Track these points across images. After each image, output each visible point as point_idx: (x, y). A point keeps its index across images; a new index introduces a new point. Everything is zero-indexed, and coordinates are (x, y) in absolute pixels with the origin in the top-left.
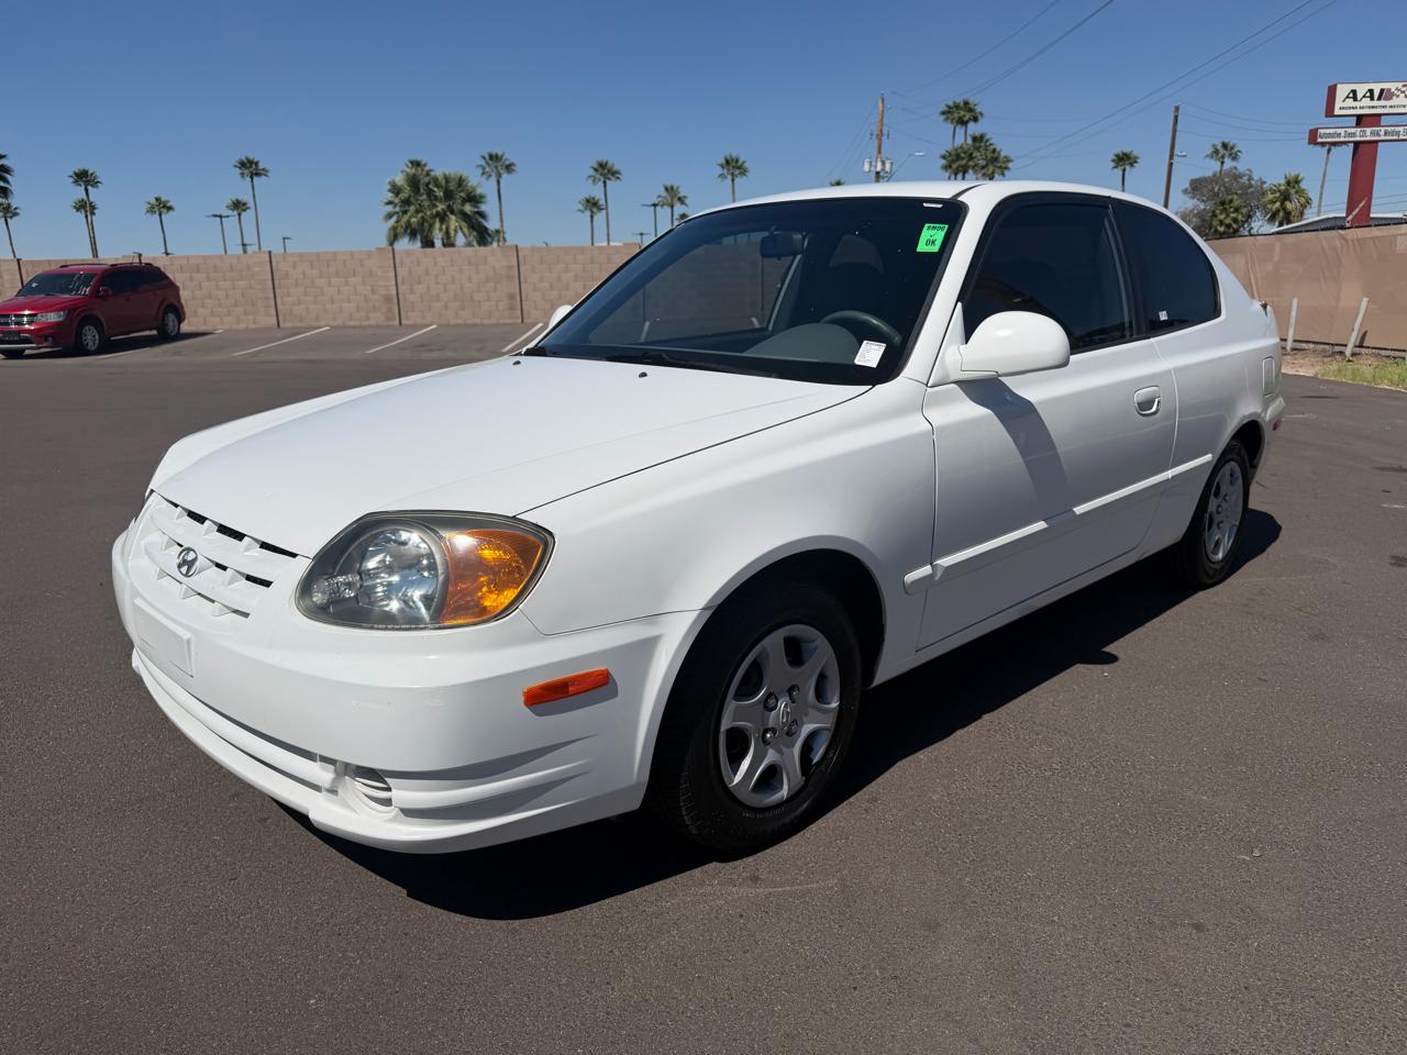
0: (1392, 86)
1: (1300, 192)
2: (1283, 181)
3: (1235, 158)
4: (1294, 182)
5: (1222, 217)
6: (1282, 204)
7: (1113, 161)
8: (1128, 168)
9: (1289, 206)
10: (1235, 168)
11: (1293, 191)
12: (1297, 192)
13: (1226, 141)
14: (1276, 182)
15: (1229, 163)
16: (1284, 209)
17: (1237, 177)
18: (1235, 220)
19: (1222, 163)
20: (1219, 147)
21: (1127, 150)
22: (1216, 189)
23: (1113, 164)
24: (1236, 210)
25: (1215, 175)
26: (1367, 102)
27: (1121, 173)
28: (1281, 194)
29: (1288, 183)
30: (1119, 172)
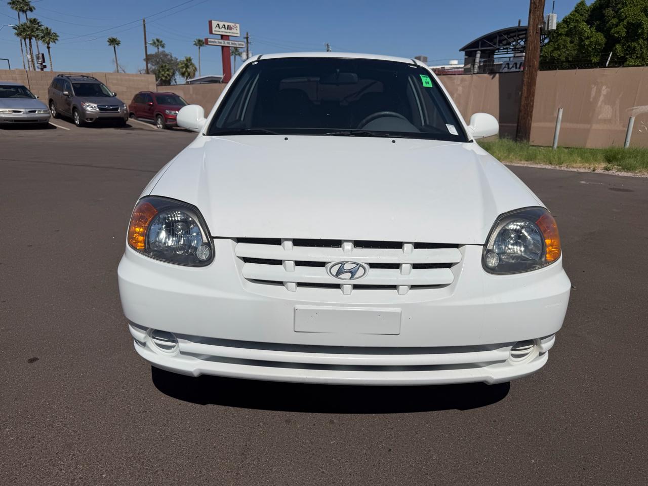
0: (231, 24)
1: (192, 64)
2: (185, 59)
3: (163, 47)
4: (189, 60)
5: (163, 73)
6: (186, 69)
7: (108, 41)
8: (116, 46)
9: (189, 70)
10: (164, 51)
11: (189, 64)
12: (191, 64)
13: (158, 38)
14: (182, 59)
15: (161, 49)
16: (188, 72)
17: (166, 55)
18: (168, 75)
19: (158, 48)
20: (155, 41)
21: (115, 37)
22: (158, 60)
23: (108, 43)
24: (168, 70)
25: (156, 53)
26: (223, 30)
27: (113, 48)
28: (185, 65)
29: (187, 60)
30: (112, 47)
